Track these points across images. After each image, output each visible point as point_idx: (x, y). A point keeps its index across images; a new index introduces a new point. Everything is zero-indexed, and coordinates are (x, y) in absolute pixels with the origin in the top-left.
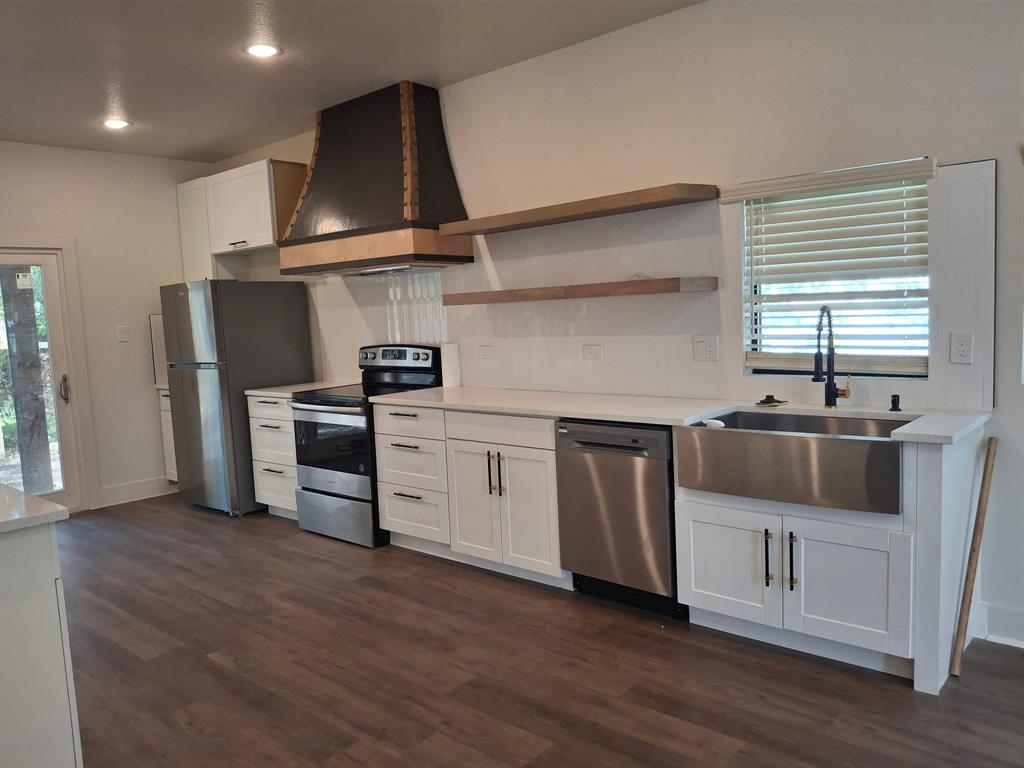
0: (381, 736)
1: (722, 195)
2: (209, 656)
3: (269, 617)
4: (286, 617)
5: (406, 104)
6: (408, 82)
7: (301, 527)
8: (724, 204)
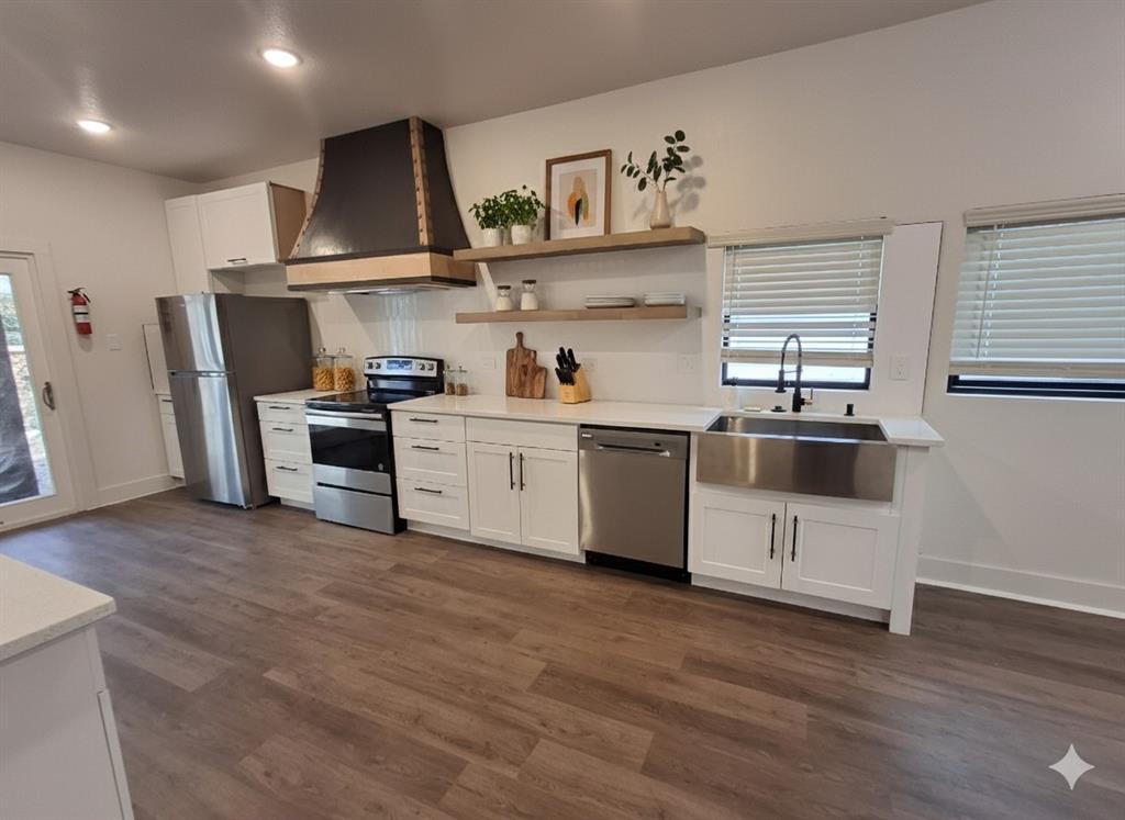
0: (487, 752)
1: (709, 240)
2: (265, 675)
3: (319, 618)
4: (335, 617)
5: (415, 139)
6: (418, 119)
7: (319, 516)
8: (710, 248)
